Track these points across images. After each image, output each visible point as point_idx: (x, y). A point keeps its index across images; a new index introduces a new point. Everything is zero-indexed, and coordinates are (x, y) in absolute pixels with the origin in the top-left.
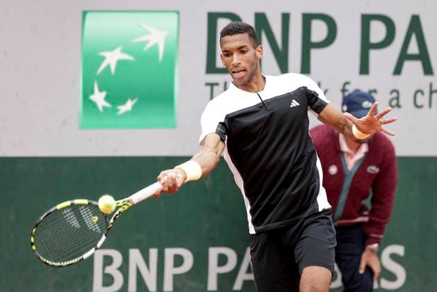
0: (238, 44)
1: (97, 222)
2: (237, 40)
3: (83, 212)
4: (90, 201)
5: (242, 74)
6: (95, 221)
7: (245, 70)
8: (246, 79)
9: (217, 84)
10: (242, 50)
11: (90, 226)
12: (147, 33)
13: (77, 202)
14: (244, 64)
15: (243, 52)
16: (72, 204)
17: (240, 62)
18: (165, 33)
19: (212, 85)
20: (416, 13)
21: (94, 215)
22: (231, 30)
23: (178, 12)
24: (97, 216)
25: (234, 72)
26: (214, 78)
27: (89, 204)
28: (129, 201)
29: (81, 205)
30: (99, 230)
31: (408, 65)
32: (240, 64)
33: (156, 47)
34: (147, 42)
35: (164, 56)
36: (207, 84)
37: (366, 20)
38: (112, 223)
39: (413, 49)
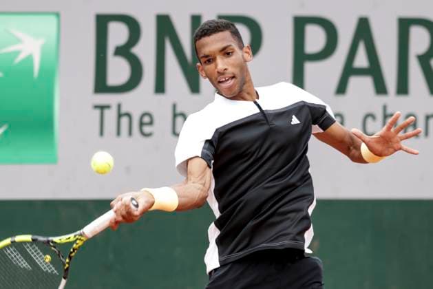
0: (220, 45)
1: (51, 262)
2: (218, 41)
3: (30, 250)
4: (36, 237)
5: (231, 82)
6: (47, 261)
7: (233, 77)
8: (236, 89)
9: (108, 107)
10: (226, 52)
11: (44, 268)
12: (19, 41)
13: (19, 238)
14: (231, 70)
15: (228, 54)
16: (13, 242)
17: (226, 67)
18: (41, 42)
19: (102, 108)
20: (364, 14)
21: (45, 255)
22: (208, 30)
23: (58, 15)
24: (49, 254)
25: (220, 82)
26: (104, 99)
27: (33, 240)
28: (81, 235)
29: (25, 243)
30: (55, 271)
31: (355, 82)
32: (226, 69)
33: (29, 59)
34: (18, 53)
35: (41, 70)
36: (96, 107)
37: (300, 24)
38: (68, 263)
39: (361, 60)
